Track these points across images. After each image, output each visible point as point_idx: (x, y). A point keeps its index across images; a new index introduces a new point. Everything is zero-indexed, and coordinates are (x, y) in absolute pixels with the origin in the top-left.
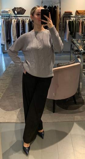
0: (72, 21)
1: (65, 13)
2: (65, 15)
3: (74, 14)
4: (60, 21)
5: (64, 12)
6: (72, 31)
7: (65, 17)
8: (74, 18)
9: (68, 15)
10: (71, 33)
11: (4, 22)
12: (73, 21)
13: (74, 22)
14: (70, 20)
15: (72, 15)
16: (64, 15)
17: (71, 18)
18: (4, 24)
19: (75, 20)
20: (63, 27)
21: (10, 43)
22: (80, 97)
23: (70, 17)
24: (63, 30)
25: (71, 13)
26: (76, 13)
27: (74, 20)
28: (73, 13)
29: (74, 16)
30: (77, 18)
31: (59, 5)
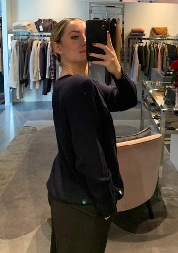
0: (144, 46)
1: (133, 31)
2: (132, 35)
3: (147, 34)
4: (123, 45)
5: (131, 30)
6: (144, 64)
7: (132, 39)
8: (148, 42)
9: (137, 35)
10: (143, 68)
11: (16, 46)
12: (146, 46)
13: (148, 47)
14: (141, 45)
15: (145, 35)
16: (130, 34)
17: (143, 41)
18: (17, 49)
19: (150, 45)
20: (129, 56)
21: (26, 86)
22: (159, 200)
23: (140, 39)
24: (128, 60)
25: (142, 33)
26: (151, 32)
27: (148, 45)
28: (145, 32)
29: (148, 37)
30: (153, 41)
31: (120, 17)
